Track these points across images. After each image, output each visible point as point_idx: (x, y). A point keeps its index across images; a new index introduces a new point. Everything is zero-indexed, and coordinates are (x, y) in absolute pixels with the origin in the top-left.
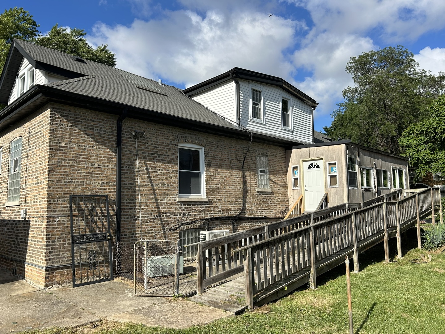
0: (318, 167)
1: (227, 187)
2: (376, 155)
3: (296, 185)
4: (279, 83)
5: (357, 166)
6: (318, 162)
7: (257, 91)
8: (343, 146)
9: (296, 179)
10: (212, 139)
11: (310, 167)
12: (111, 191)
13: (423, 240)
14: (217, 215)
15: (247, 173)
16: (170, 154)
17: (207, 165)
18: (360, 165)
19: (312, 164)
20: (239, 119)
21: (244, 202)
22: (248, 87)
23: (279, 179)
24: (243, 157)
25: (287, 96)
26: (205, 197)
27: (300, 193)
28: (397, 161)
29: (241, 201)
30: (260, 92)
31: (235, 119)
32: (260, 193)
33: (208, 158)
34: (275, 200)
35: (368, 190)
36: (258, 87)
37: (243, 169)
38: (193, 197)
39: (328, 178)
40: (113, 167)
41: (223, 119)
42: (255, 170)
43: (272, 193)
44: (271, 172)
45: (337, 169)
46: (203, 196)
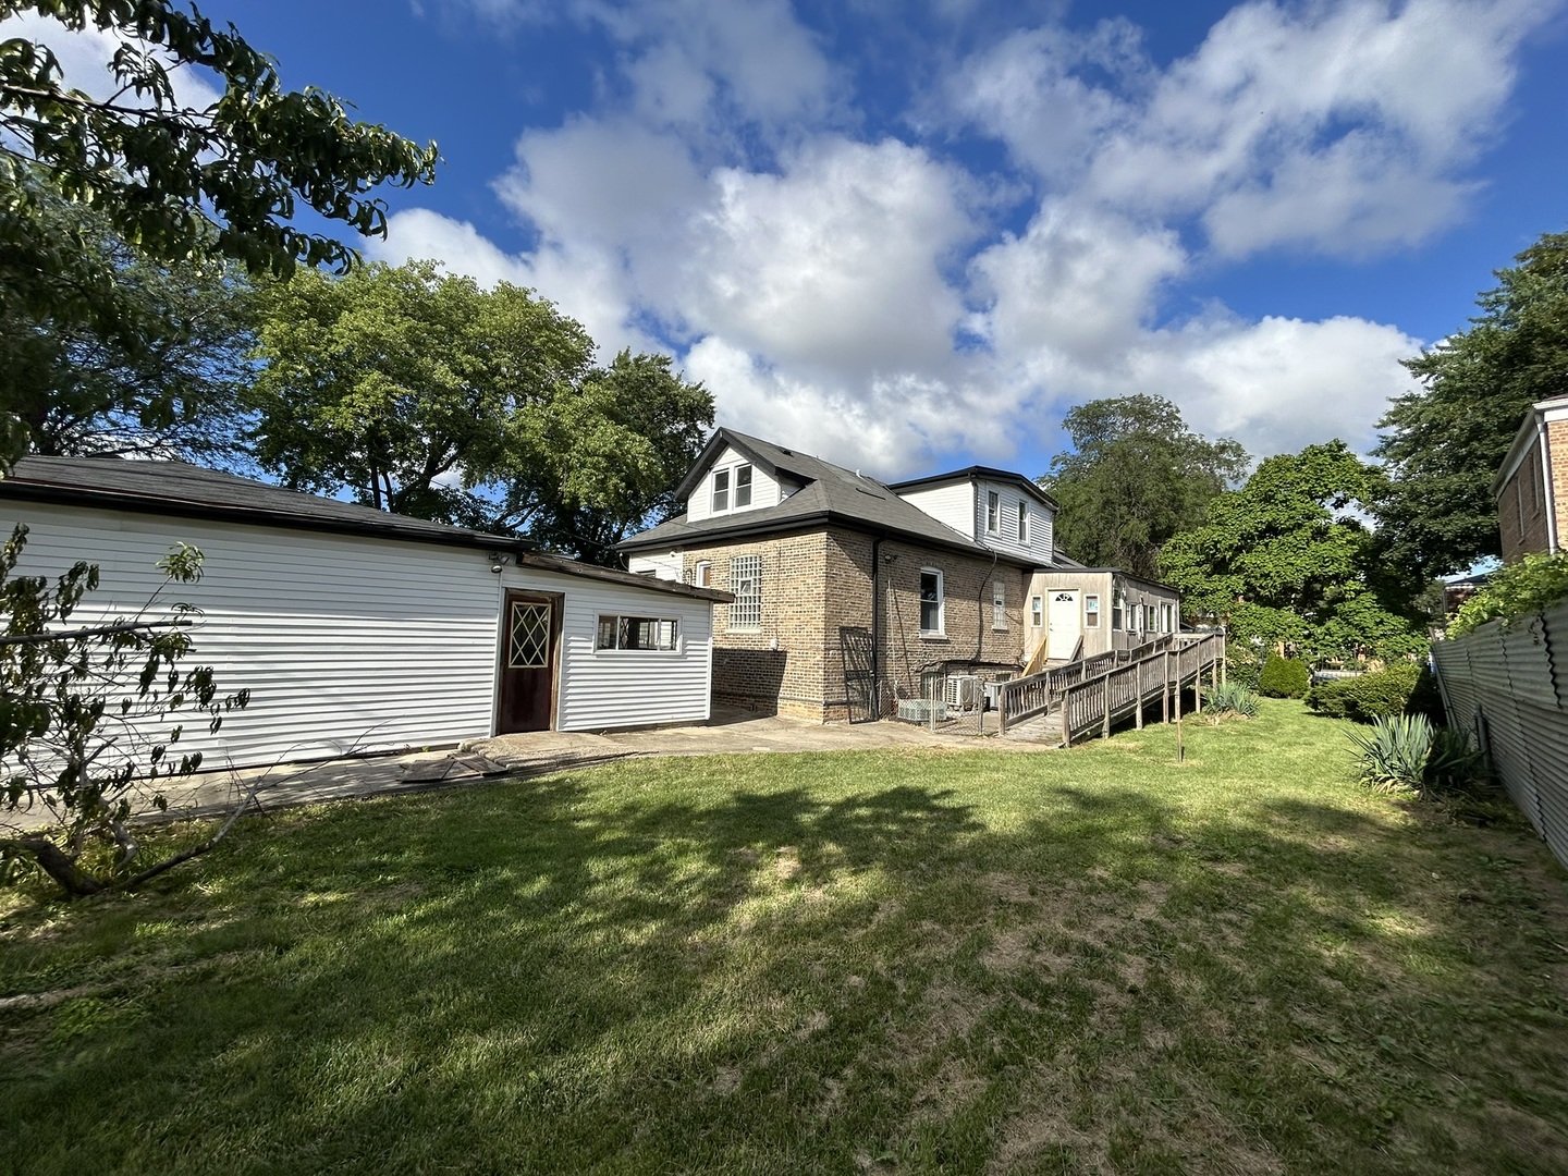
0: (1070, 599)
1: (965, 622)
2: (1144, 587)
3: (1037, 622)
4: (1019, 482)
5: (1121, 601)
6: (1071, 594)
7: (994, 494)
8: (1109, 576)
9: (1037, 614)
10: (952, 561)
11: (1058, 599)
12: (868, 622)
13: (1204, 702)
14: (955, 658)
15: (983, 605)
16: (914, 580)
17: (946, 594)
18: (1125, 599)
19: (1062, 596)
20: (976, 533)
21: (980, 642)
22: (985, 489)
23: (1015, 613)
24: (979, 584)
25: (1025, 497)
26: (944, 634)
27: (1042, 634)
28: (1167, 593)
29: (977, 640)
30: (997, 495)
31: (972, 534)
32: (996, 631)
33: (945, 586)
34: (1011, 641)
35: (1132, 633)
36: (996, 489)
37: (980, 599)
38: (931, 634)
39: (1086, 616)
40: (870, 596)
41: (952, 531)
42: (990, 601)
43: (1007, 632)
44: (1008, 604)
45: (1098, 605)
46: (940, 632)
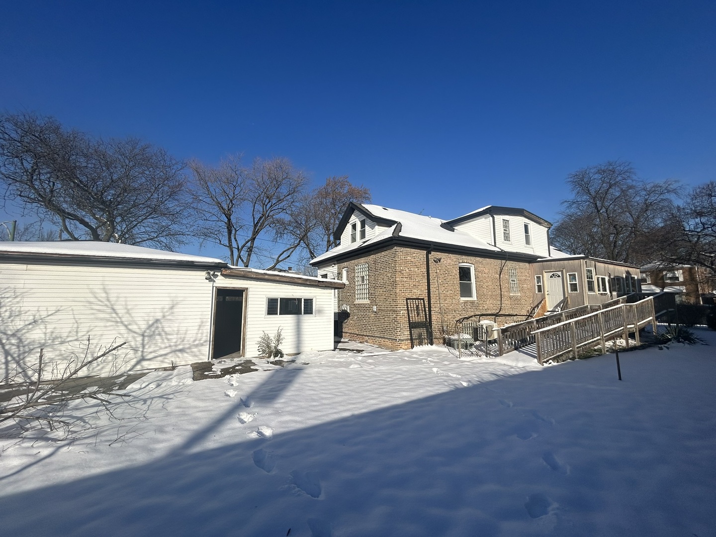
0: (559, 276)
1: (490, 293)
2: (610, 266)
3: (539, 290)
5: (594, 276)
7: (506, 220)
9: (539, 286)
10: (479, 259)
11: (551, 277)
12: (425, 295)
14: (485, 312)
15: (503, 282)
16: (454, 271)
17: (476, 277)
18: (596, 275)
19: (553, 275)
20: (495, 243)
21: (501, 303)
22: (499, 218)
23: (525, 286)
24: (500, 271)
25: (528, 221)
26: (476, 299)
27: (543, 297)
29: (499, 302)
30: (508, 221)
31: (492, 244)
32: (513, 296)
33: (477, 273)
34: (523, 301)
35: (604, 295)
36: (507, 217)
37: (500, 279)
38: (469, 299)
39: (569, 286)
40: (425, 281)
42: (508, 280)
43: (520, 296)
44: (519, 281)
45: (576, 278)
46: (474, 298)
